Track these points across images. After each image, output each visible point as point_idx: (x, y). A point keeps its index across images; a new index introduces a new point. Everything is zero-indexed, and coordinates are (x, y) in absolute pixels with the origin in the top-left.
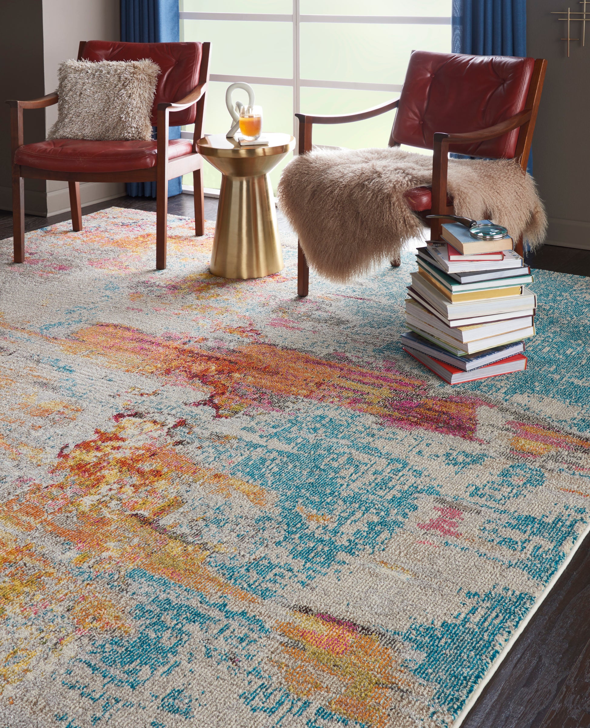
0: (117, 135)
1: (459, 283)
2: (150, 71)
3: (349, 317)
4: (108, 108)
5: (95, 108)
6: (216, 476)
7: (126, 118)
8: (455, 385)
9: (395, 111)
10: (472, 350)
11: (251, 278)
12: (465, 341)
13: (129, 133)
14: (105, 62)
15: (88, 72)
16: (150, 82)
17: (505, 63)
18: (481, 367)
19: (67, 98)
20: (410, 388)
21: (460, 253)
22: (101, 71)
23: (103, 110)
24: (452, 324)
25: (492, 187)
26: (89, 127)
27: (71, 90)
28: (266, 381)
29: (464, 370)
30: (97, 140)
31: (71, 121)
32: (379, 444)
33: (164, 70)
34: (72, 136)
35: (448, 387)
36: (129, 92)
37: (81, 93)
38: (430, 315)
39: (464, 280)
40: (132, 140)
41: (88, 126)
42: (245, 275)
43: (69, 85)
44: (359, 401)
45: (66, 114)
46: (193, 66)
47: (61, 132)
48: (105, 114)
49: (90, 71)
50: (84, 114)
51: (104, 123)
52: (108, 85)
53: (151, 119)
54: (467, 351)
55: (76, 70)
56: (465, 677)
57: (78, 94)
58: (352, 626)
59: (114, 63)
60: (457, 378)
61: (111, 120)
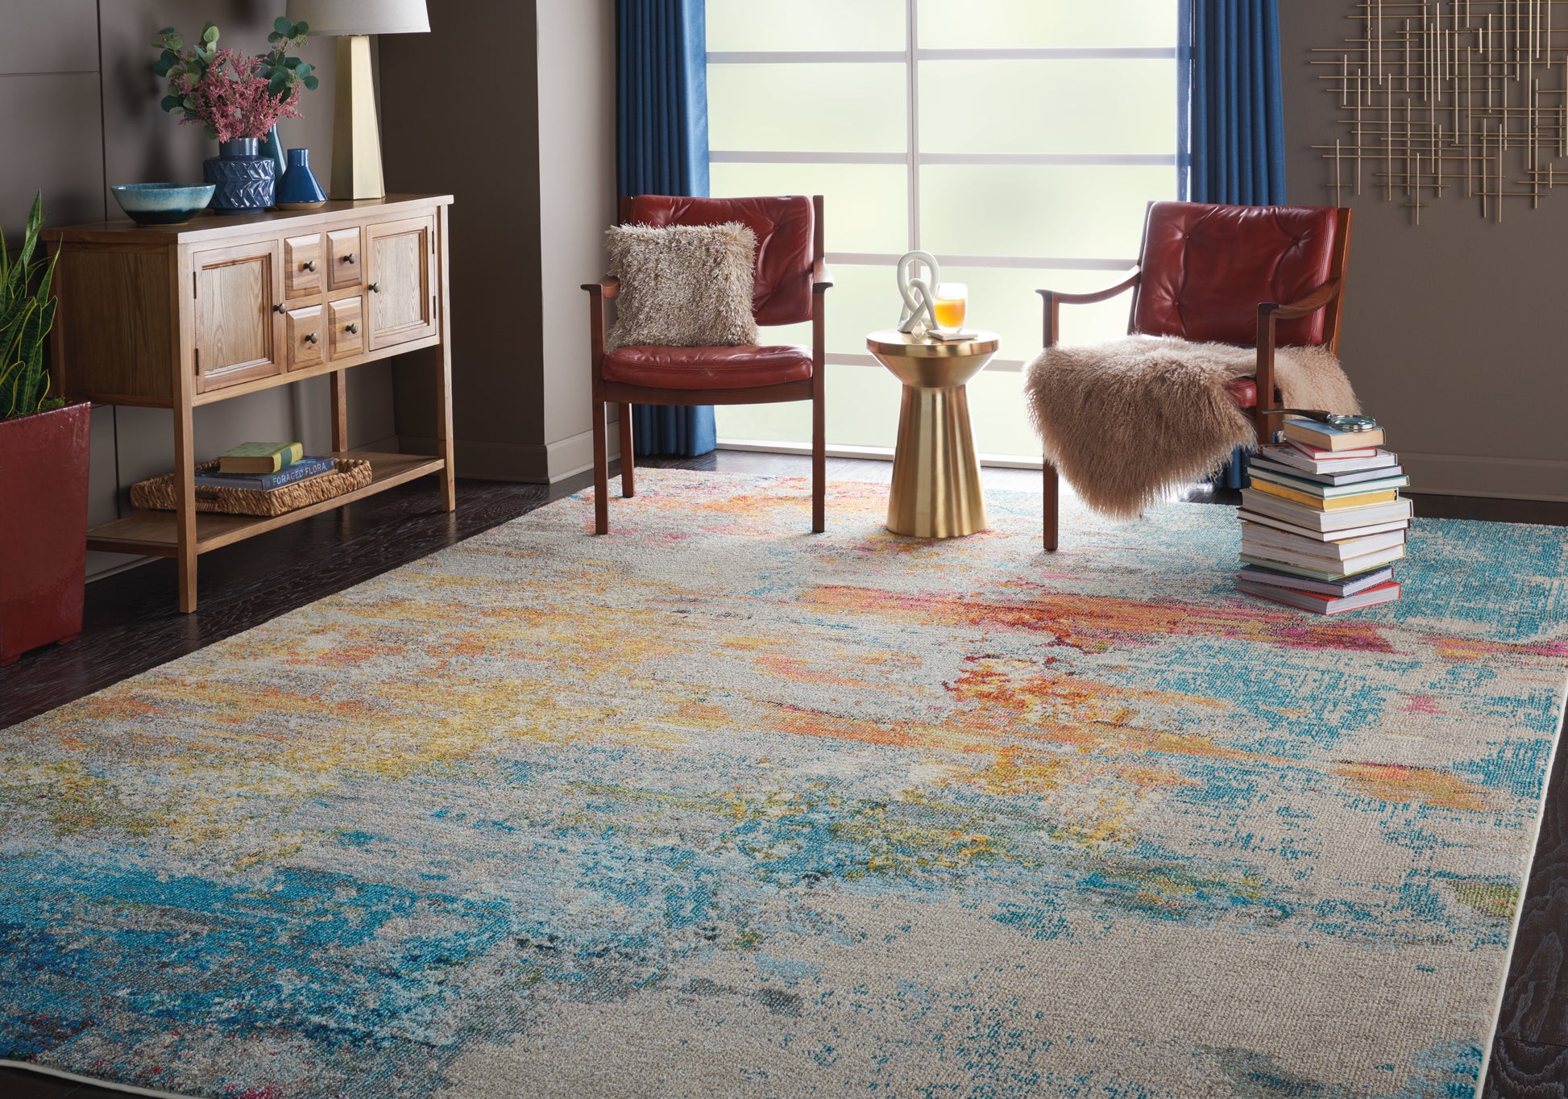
0: (716, 339)
1: (1332, 486)
2: (745, 241)
3: (1138, 566)
4: (701, 298)
5: (682, 297)
6: (1146, 693)
7: (727, 312)
8: (1332, 615)
9: (1132, 289)
10: (1349, 569)
11: (951, 537)
12: (1342, 559)
13: (733, 334)
14: (680, 228)
15: (658, 243)
16: (747, 257)
17: (1297, 215)
18: (1354, 594)
19: (636, 283)
20: (1282, 620)
21: (1328, 449)
22: (678, 241)
23: (694, 300)
24: (1327, 538)
25: (1312, 380)
26: (676, 327)
27: (639, 270)
28: (1104, 623)
29: (1341, 597)
30: (687, 346)
31: (649, 318)
32: (1294, 661)
33: (760, 240)
34: (652, 342)
35: (1324, 616)
36: (726, 272)
37: (657, 276)
38: (1286, 535)
39: (1337, 481)
40: (739, 345)
41: (674, 325)
42: (942, 533)
43: (635, 262)
44: (1236, 633)
45: (638, 307)
46: (806, 231)
47: (635, 336)
48: (697, 307)
49: (661, 241)
50: (666, 306)
51: (696, 319)
52: (693, 262)
53: (755, 314)
54: (1342, 573)
55: (639, 240)
56: (1530, 783)
57: (653, 275)
58: (1401, 767)
59: (690, 228)
60: (1333, 607)
61: (708, 316)
